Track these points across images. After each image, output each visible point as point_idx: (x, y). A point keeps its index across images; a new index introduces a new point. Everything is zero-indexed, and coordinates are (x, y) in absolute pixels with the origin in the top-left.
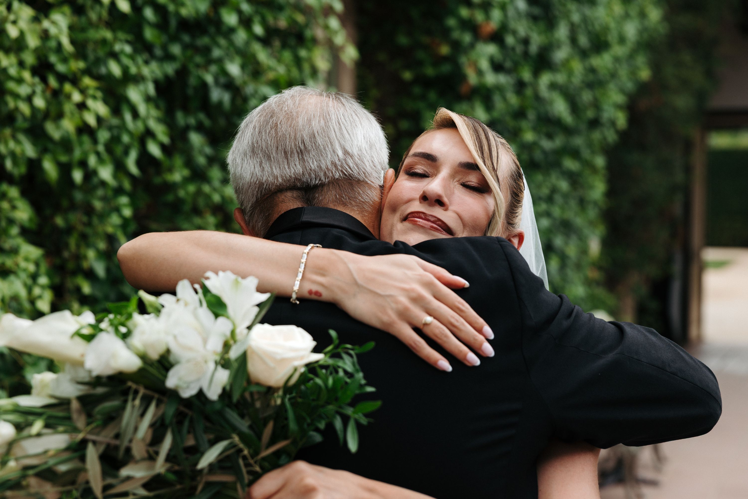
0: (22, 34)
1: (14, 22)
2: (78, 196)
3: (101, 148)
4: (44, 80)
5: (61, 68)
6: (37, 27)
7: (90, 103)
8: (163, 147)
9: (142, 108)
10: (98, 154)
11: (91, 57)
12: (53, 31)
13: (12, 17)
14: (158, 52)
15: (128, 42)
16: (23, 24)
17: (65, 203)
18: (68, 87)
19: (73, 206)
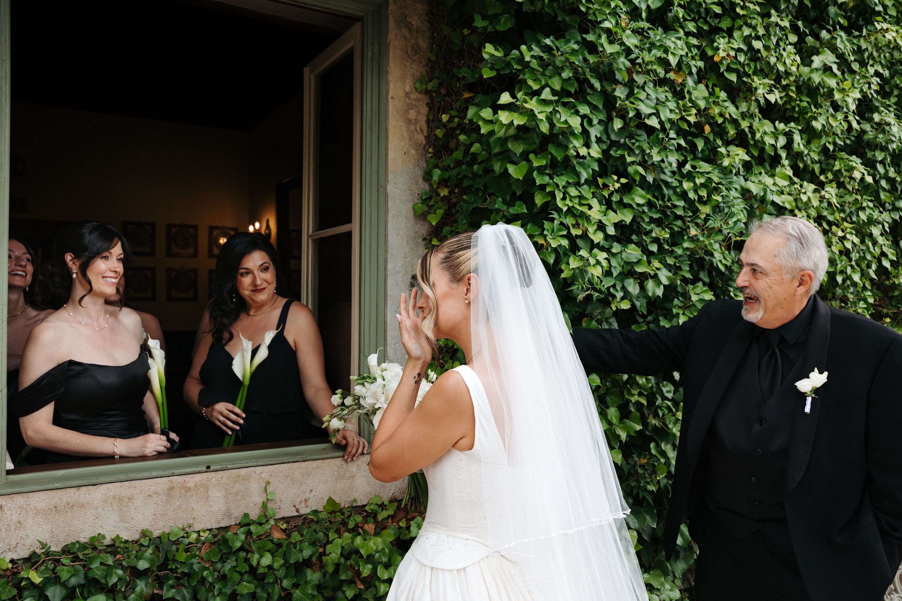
0: (809, 199)
1: (805, 193)
2: (839, 291)
3: (853, 263)
4: (820, 225)
5: (831, 218)
6: (818, 195)
7: (848, 236)
8: (891, 261)
9: (881, 240)
10: (852, 266)
11: (848, 211)
12: (827, 196)
13: (803, 191)
14: (888, 206)
15: (871, 201)
16: (810, 194)
17: (830, 295)
18: (834, 228)
19: (834, 298)
